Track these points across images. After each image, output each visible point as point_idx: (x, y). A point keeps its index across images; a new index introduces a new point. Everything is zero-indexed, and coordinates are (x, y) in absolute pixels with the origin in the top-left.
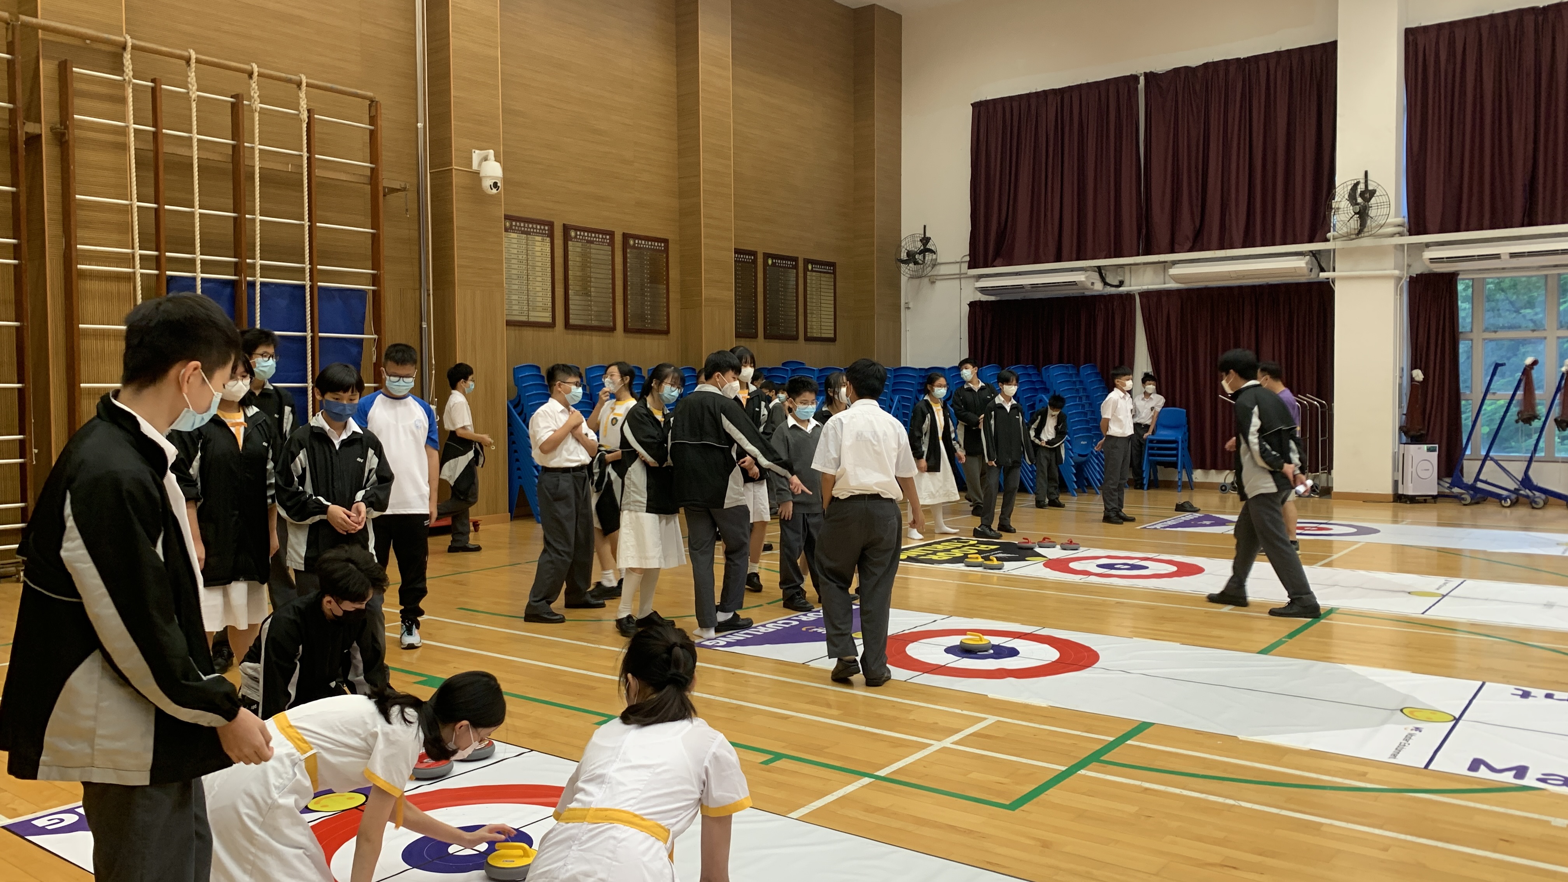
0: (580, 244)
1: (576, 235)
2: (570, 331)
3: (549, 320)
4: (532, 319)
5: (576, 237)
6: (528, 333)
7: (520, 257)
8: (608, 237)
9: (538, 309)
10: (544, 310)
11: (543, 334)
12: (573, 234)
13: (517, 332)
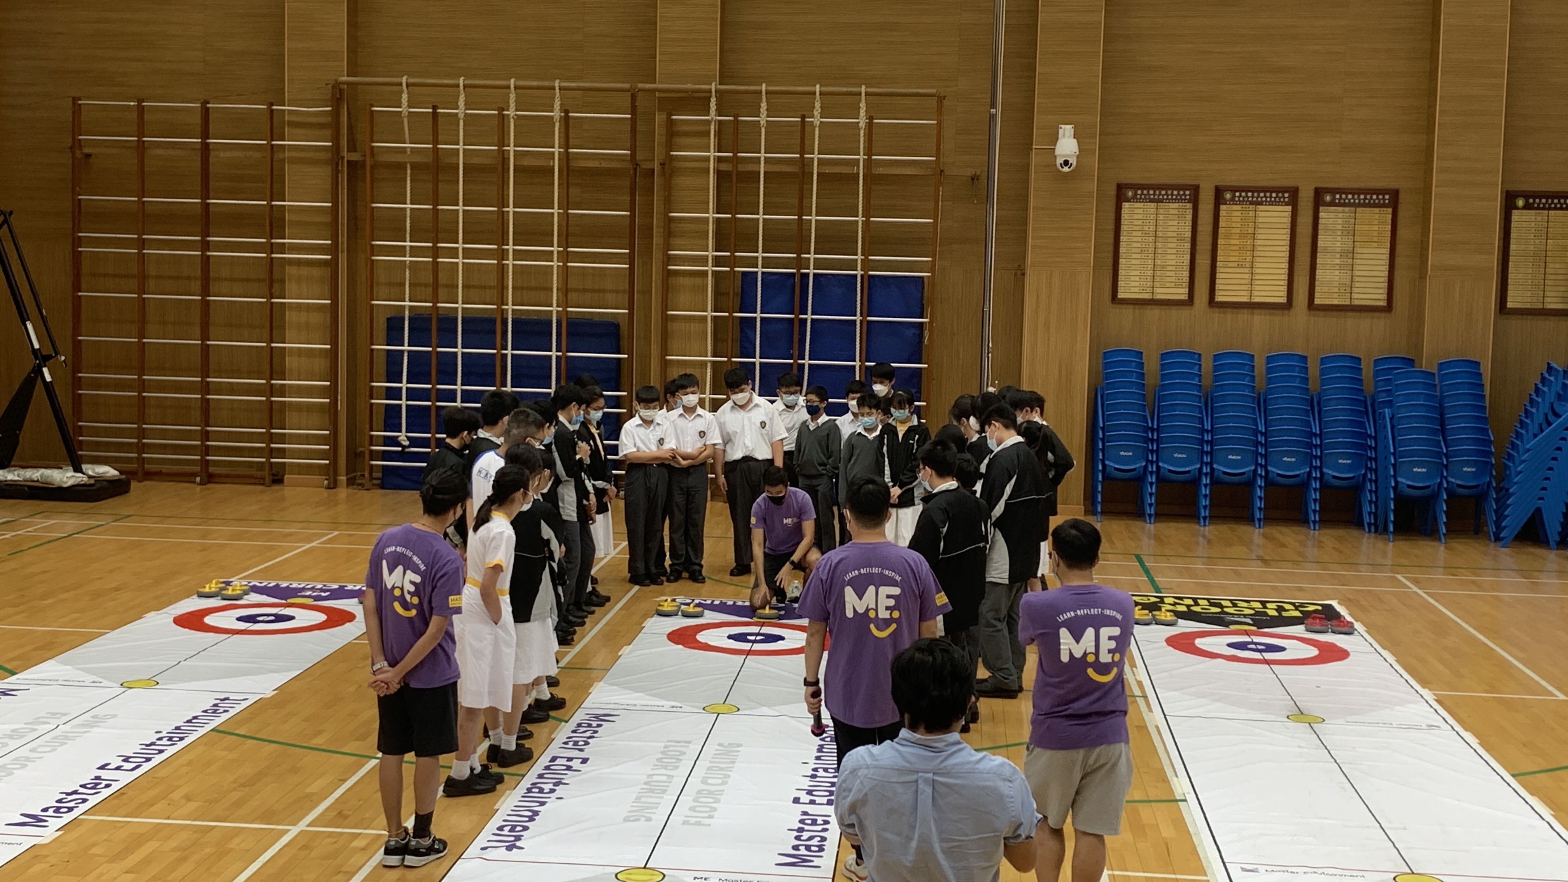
0: (1239, 207)
1: (1234, 196)
2: (1217, 310)
3: (1185, 297)
4: (1158, 297)
5: (1233, 199)
6: (1154, 313)
7: (1146, 228)
8: (1286, 195)
9: (1168, 285)
10: (1177, 286)
11: (1174, 312)
12: (1228, 196)
13: (1137, 312)
